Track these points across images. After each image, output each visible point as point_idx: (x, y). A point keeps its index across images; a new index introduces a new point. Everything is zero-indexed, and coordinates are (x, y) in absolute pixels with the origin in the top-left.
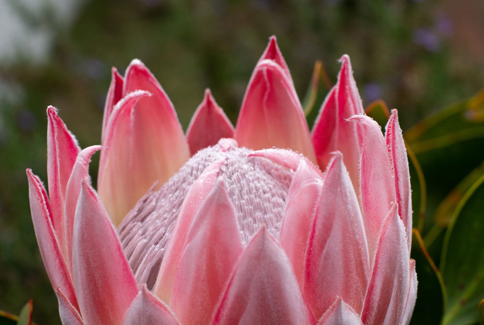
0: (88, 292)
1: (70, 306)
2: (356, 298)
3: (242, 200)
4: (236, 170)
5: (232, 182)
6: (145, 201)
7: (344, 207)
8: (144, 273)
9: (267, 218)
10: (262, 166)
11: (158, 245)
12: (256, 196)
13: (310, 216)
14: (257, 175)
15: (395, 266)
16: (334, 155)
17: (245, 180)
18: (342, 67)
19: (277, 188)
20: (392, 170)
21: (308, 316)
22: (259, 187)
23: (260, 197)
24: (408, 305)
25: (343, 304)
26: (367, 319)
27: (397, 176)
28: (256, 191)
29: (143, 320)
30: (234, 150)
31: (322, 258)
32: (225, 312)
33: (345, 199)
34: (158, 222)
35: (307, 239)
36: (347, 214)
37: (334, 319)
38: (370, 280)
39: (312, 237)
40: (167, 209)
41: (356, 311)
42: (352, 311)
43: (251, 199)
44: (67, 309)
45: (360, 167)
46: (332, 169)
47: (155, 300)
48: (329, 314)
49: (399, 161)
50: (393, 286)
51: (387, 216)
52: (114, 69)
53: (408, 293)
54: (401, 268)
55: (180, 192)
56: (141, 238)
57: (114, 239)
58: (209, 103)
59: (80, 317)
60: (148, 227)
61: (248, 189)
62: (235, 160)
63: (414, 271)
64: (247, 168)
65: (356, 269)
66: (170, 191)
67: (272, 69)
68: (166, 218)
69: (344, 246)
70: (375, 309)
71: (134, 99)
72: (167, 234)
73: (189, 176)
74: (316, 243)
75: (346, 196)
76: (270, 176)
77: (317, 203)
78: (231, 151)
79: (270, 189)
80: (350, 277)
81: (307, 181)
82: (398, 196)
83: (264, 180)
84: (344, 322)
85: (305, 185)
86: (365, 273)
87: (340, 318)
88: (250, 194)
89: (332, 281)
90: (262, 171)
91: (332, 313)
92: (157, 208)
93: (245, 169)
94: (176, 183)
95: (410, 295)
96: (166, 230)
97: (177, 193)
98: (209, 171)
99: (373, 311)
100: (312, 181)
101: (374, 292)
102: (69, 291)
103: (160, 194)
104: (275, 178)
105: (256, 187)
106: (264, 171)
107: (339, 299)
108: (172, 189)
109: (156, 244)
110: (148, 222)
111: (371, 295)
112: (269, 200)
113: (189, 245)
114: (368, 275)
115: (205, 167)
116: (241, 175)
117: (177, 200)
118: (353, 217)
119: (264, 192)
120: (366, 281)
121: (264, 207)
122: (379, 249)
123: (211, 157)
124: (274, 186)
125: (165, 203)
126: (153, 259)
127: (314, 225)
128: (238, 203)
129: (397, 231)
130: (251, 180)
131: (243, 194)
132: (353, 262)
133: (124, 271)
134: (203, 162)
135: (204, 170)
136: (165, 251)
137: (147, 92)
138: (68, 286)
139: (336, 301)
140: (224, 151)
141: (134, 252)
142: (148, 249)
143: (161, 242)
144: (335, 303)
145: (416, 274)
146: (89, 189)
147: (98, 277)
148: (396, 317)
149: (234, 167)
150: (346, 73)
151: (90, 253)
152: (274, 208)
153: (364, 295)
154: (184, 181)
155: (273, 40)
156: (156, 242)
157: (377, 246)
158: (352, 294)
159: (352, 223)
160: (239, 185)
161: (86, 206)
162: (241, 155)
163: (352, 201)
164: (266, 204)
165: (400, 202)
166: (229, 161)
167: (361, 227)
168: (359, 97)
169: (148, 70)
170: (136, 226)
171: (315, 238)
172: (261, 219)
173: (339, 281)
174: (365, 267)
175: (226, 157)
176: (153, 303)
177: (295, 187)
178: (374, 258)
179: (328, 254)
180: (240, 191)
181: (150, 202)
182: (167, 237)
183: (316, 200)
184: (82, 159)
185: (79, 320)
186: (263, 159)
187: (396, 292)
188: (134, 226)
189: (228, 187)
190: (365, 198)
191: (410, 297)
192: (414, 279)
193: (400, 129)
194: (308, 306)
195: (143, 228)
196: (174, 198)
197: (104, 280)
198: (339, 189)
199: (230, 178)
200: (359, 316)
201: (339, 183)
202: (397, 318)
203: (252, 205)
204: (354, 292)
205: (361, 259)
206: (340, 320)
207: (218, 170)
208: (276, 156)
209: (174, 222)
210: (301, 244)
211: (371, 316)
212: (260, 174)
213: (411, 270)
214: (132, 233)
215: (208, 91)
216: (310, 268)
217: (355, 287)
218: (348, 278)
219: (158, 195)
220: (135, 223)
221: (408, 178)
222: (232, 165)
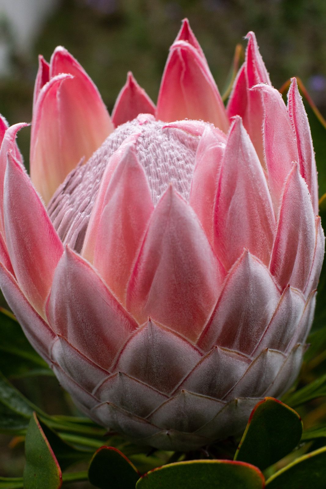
0: (20, 255)
1: (6, 271)
2: (263, 251)
3: (158, 168)
4: (152, 141)
5: (148, 152)
6: (73, 175)
7: (245, 167)
8: (72, 239)
9: (182, 183)
10: (176, 136)
11: (84, 213)
12: (170, 163)
13: (216, 176)
14: (172, 144)
15: (299, 221)
16: (234, 119)
17: (160, 149)
18: (249, 43)
19: (190, 155)
20: (293, 133)
21: (219, 268)
22: (173, 155)
23: (174, 164)
24: (316, 258)
25: (251, 256)
26: (275, 270)
27: (299, 139)
28: (170, 159)
29: (68, 277)
30: (150, 123)
31: (228, 214)
32: (142, 266)
33: (246, 159)
34: (84, 193)
35: (214, 197)
36: (249, 173)
37: (242, 270)
38: (276, 234)
39: (218, 196)
40: (92, 180)
41: (263, 263)
42: (259, 262)
43: (166, 166)
44: (4, 274)
45: (264, 132)
46: (233, 132)
47: (78, 258)
48: (237, 265)
49: (300, 125)
50: (298, 239)
51: (289, 175)
52: (41, 57)
53: (315, 247)
54: (305, 222)
55: (102, 164)
56: (68, 207)
57: (40, 205)
58: (132, 85)
59: (15, 281)
60: (76, 197)
61: (163, 157)
62: (151, 131)
63: (320, 227)
64: (161, 138)
65: (261, 224)
66: (94, 164)
67: (185, 49)
68: (91, 188)
69: (248, 202)
70: (282, 261)
71: (58, 82)
72: (92, 202)
73: (110, 149)
74: (222, 200)
75: (247, 156)
76: (184, 145)
77: (222, 164)
78: (148, 125)
79: (184, 157)
80: (256, 231)
81: (212, 144)
82: (301, 157)
83: (178, 149)
84: (252, 272)
85: (210, 148)
86: (270, 227)
87: (248, 269)
88: (165, 161)
89: (239, 235)
90: (176, 141)
91: (241, 264)
92: (84, 180)
93: (160, 139)
94: (99, 156)
95: (317, 248)
96: (91, 199)
97: (100, 165)
98: (127, 142)
99: (281, 263)
100: (216, 144)
101: (280, 245)
102: (5, 258)
103: (86, 168)
104: (189, 147)
105: (170, 156)
106: (178, 141)
107: (246, 251)
108: (96, 162)
109: (82, 211)
110: (76, 193)
111: (278, 248)
112: (183, 167)
113: (106, 206)
114: (273, 229)
115: (123, 139)
116: (156, 145)
117: (100, 171)
118: (255, 175)
119: (178, 160)
120: (272, 235)
121: (178, 173)
122: (283, 205)
123: (129, 130)
124: (188, 154)
125: (90, 175)
126: (80, 225)
127: (220, 184)
128: (154, 170)
129: (299, 188)
130: (166, 150)
131: (158, 162)
132: (258, 217)
133: (50, 234)
134: (122, 135)
135: (122, 142)
136: (89, 217)
137: (69, 75)
138: (4, 254)
139: (244, 253)
140: (141, 124)
141: (62, 221)
142: (75, 216)
143: (86, 210)
144: (242, 255)
145: (322, 230)
146: (14, 160)
147: (27, 241)
148: (303, 269)
149: (150, 138)
150: (252, 48)
151: (19, 220)
152: (188, 174)
153: (271, 248)
154: (106, 153)
155: (186, 23)
156: (82, 210)
157: (281, 203)
158: (259, 247)
159: (254, 181)
160: (154, 154)
161: (12, 177)
162: (156, 127)
163: (254, 161)
164: (180, 170)
165: (303, 162)
166: (145, 133)
167: (264, 185)
168: (266, 71)
169: (72, 56)
170: (65, 197)
171: (221, 195)
172: (175, 184)
173: (245, 235)
174: (270, 222)
175: (143, 130)
176: (77, 261)
177: (201, 150)
178: (279, 214)
179: (233, 209)
180: (156, 160)
181: (78, 175)
182: (92, 205)
183: (220, 161)
184: (9, 136)
185: (15, 283)
186: (177, 130)
187: (302, 245)
188: (63, 198)
189: (145, 156)
190: (270, 159)
191: (317, 251)
192: (320, 235)
193: (300, 96)
194: (217, 258)
195: (72, 199)
196: (97, 170)
197: (33, 244)
198: (240, 150)
199: (146, 148)
200: (267, 268)
201: (240, 144)
202: (306, 270)
203: (167, 172)
204: (261, 245)
205: (266, 214)
206: (249, 271)
207: (135, 141)
208: (188, 126)
209: (98, 191)
210: (209, 202)
211: (280, 268)
212: (174, 143)
213: (317, 225)
214: (61, 204)
215: (130, 74)
216: (218, 224)
217: (261, 240)
218: (254, 232)
219: (83, 169)
220: (64, 195)
221: (310, 141)
222: (148, 136)
